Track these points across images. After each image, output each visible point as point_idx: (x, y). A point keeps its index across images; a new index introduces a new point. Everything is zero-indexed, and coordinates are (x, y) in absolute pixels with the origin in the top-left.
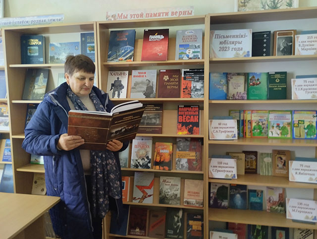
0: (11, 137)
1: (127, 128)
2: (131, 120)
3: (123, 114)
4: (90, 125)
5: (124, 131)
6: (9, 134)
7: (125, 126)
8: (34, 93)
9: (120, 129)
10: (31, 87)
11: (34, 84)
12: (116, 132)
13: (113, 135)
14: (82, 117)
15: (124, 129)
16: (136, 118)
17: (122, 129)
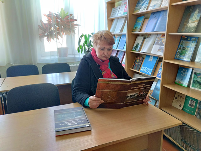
0: (163, 60)
1: (139, 94)
2: (143, 87)
3: (138, 82)
4: (113, 89)
5: (137, 97)
6: (162, 58)
7: (138, 93)
8: (187, 27)
9: (134, 94)
10: (186, 22)
11: (189, 19)
12: (131, 96)
13: (128, 98)
14: (107, 83)
15: (137, 95)
16: (147, 87)
17: (135, 94)
